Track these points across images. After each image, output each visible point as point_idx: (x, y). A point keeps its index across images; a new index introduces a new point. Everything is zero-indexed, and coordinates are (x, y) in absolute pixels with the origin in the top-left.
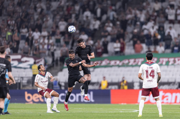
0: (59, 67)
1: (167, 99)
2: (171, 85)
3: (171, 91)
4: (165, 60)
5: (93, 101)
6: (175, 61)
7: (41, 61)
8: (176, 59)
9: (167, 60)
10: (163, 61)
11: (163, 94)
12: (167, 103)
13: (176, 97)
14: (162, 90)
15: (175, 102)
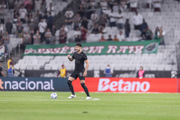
0: (19, 55)
1: (127, 88)
2: (131, 73)
3: (131, 80)
4: (125, 48)
5: (53, 89)
6: (135, 49)
7: (2, 48)
8: (137, 47)
9: (127, 47)
10: (123, 49)
11: (123, 82)
12: (127, 91)
13: (136, 85)
14: (121, 78)
15: (135, 91)
